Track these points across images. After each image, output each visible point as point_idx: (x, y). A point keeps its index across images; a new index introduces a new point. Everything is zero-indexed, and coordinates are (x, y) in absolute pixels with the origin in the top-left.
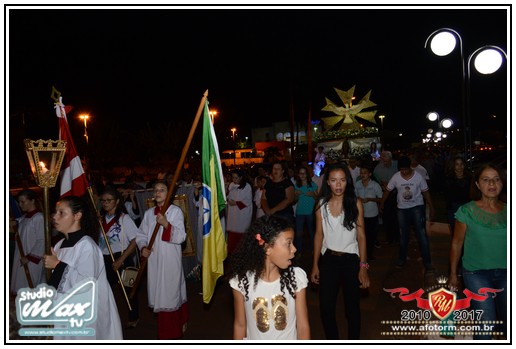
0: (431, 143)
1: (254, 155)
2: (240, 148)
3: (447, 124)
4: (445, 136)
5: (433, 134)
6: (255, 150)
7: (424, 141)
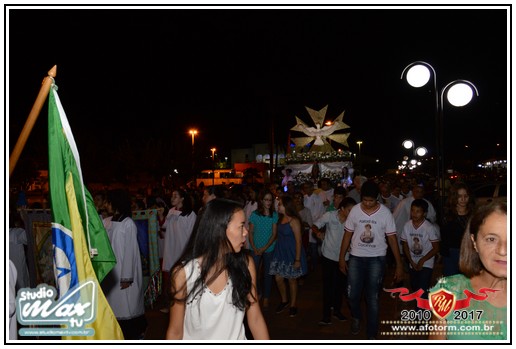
0: (406, 170)
1: (233, 176)
2: (219, 169)
3: (422, 152)
4: (419, 164)
5: (408, 161)
6: (234, 171)
7: (400, 167)
